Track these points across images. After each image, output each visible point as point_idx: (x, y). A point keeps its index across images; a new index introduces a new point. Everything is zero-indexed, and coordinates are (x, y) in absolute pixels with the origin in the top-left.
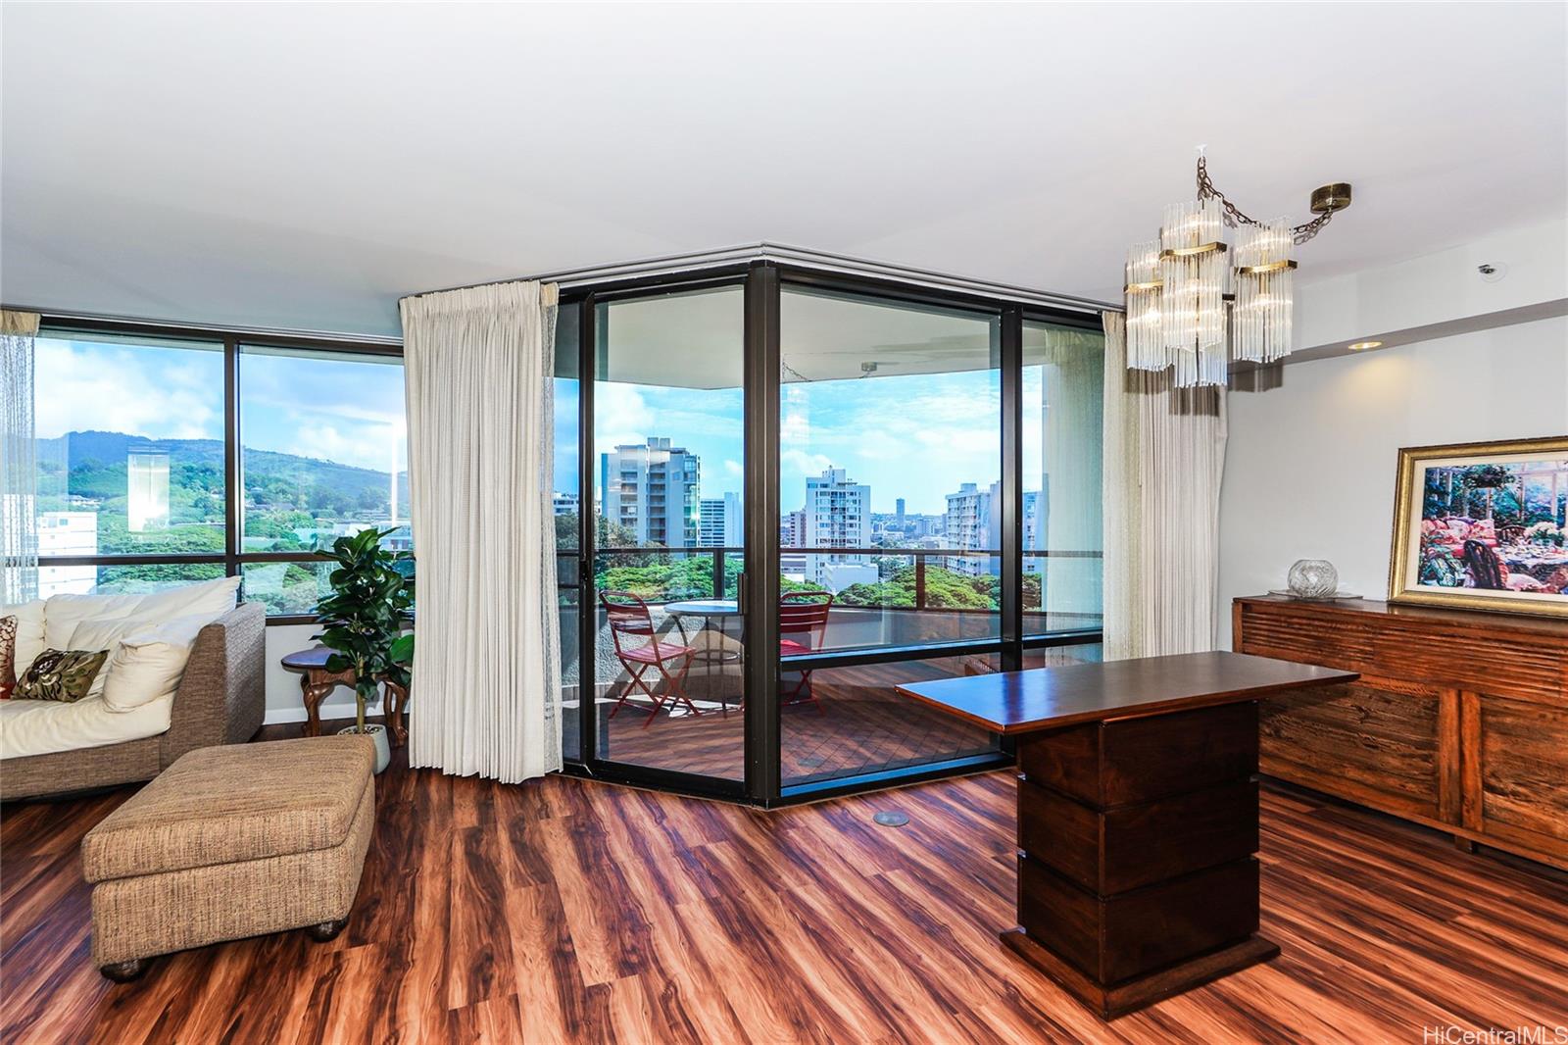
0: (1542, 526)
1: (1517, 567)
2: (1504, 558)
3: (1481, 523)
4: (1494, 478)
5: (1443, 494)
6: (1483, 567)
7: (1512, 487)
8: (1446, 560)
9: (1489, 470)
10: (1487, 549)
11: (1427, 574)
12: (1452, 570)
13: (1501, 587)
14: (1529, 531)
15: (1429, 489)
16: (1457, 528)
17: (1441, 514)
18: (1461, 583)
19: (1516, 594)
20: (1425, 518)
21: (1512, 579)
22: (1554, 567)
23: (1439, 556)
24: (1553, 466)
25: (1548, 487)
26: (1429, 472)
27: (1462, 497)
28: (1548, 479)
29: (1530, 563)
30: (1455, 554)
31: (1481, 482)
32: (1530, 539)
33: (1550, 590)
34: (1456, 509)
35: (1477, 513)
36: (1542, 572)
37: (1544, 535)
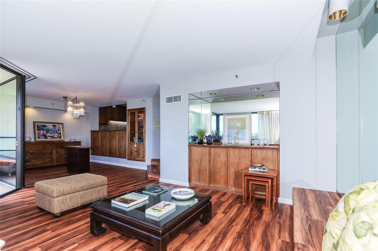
0: (50, 132)
1: (49, 136)
2: (47, 135)
3: (44, 131)
4: (45, 126)
5: (39, 128)
6: (46, 137)
7: (47, 127)
8: (41, 136)
9: (44, 125)
10: (45, 134)
11: (39, 138)
12: (42, 137)
13: (47, 139)
14: (49, 132)
15: (37, 127)
16: (41, 132)
17: (39, 130)
18: (43, 139)
19: (49, 139)
20: (37, 131)
21: (48, 138)
22: (52, 136)
23: (40, 135)
24: (50, 125)
25: (50, 128)
26: (37, 125)
27: (42, 128)
28: (50, 127)
29: (50, 136)
30: (42, 135)
31: (44, 127)
32: (50, 133)
33: (52, 139)
34: (41, 130)
35: (44, 130)
36: (51, 137)
37: (51, 133)
